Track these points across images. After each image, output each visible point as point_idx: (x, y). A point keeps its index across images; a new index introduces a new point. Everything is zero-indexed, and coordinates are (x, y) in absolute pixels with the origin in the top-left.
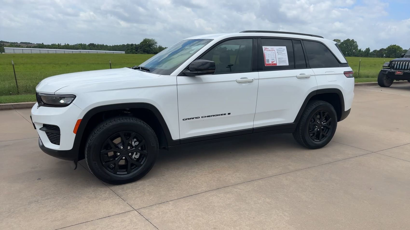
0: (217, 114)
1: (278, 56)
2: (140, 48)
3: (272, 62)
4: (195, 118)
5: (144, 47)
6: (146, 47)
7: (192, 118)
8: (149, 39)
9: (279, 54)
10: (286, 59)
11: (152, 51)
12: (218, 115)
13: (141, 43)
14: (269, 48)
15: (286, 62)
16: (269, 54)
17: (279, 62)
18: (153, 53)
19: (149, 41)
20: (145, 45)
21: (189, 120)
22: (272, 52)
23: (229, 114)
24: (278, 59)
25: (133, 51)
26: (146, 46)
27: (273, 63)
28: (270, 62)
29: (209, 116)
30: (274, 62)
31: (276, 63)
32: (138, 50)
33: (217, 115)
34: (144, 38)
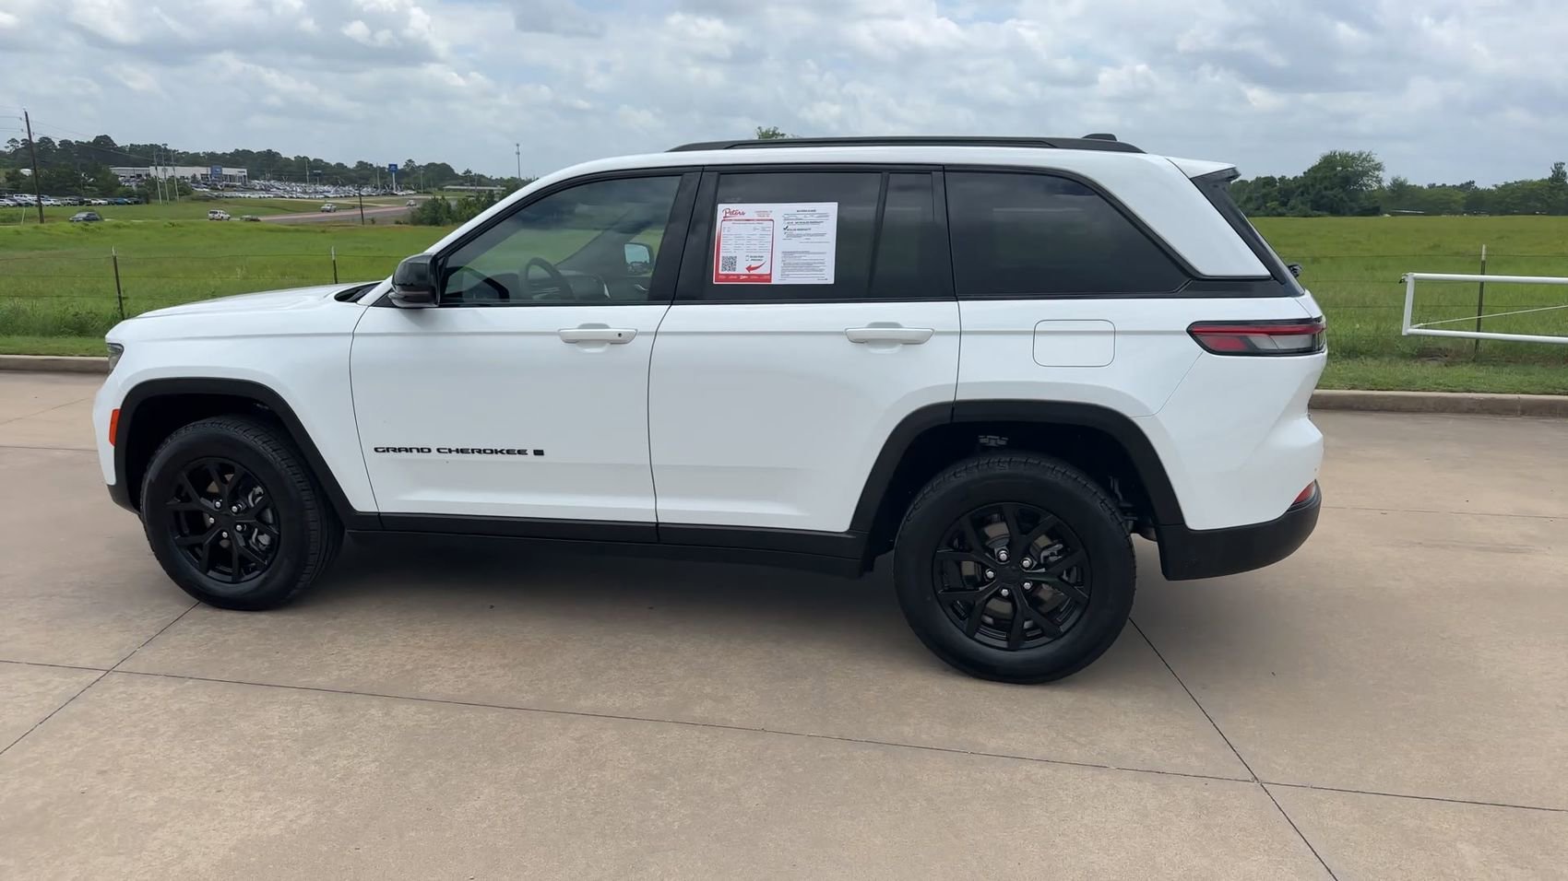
0: (494, 449)
1: (782, 245)
2: (1302, 193)
3: (749, 268)
4: (415, 451)
5: (1318, 186)
6: (1326, 188)
7: (406, 450)
8: (1347, 154)
9: (790, 236)
10: (821, 256)
11: (1353, 205)
12: (496, 452)
13: (1309, 170)
14: (751, 209)
15: (821, 270)
16: (738, 237)
17: (786, 266)
18: (1358, 210)
19: (1347, 160)
20: (1325, 178)
21: (397, 455)
22: (759, 226)
23: (539, 453)
24: (781, 255)
25: (1268, 205)
26: (1326, 183)
27: (752, 272)
28: (741, 269)
29: (463, 451)
30: (757, 268)
31: (770, 274)
32: (1292, 202)
33: (492, 452)
34: (1327, 152)
